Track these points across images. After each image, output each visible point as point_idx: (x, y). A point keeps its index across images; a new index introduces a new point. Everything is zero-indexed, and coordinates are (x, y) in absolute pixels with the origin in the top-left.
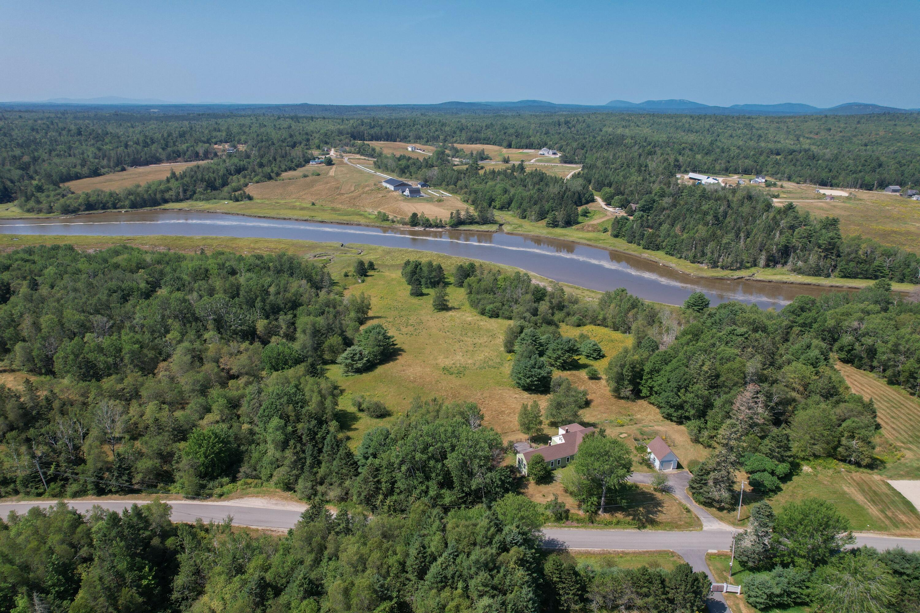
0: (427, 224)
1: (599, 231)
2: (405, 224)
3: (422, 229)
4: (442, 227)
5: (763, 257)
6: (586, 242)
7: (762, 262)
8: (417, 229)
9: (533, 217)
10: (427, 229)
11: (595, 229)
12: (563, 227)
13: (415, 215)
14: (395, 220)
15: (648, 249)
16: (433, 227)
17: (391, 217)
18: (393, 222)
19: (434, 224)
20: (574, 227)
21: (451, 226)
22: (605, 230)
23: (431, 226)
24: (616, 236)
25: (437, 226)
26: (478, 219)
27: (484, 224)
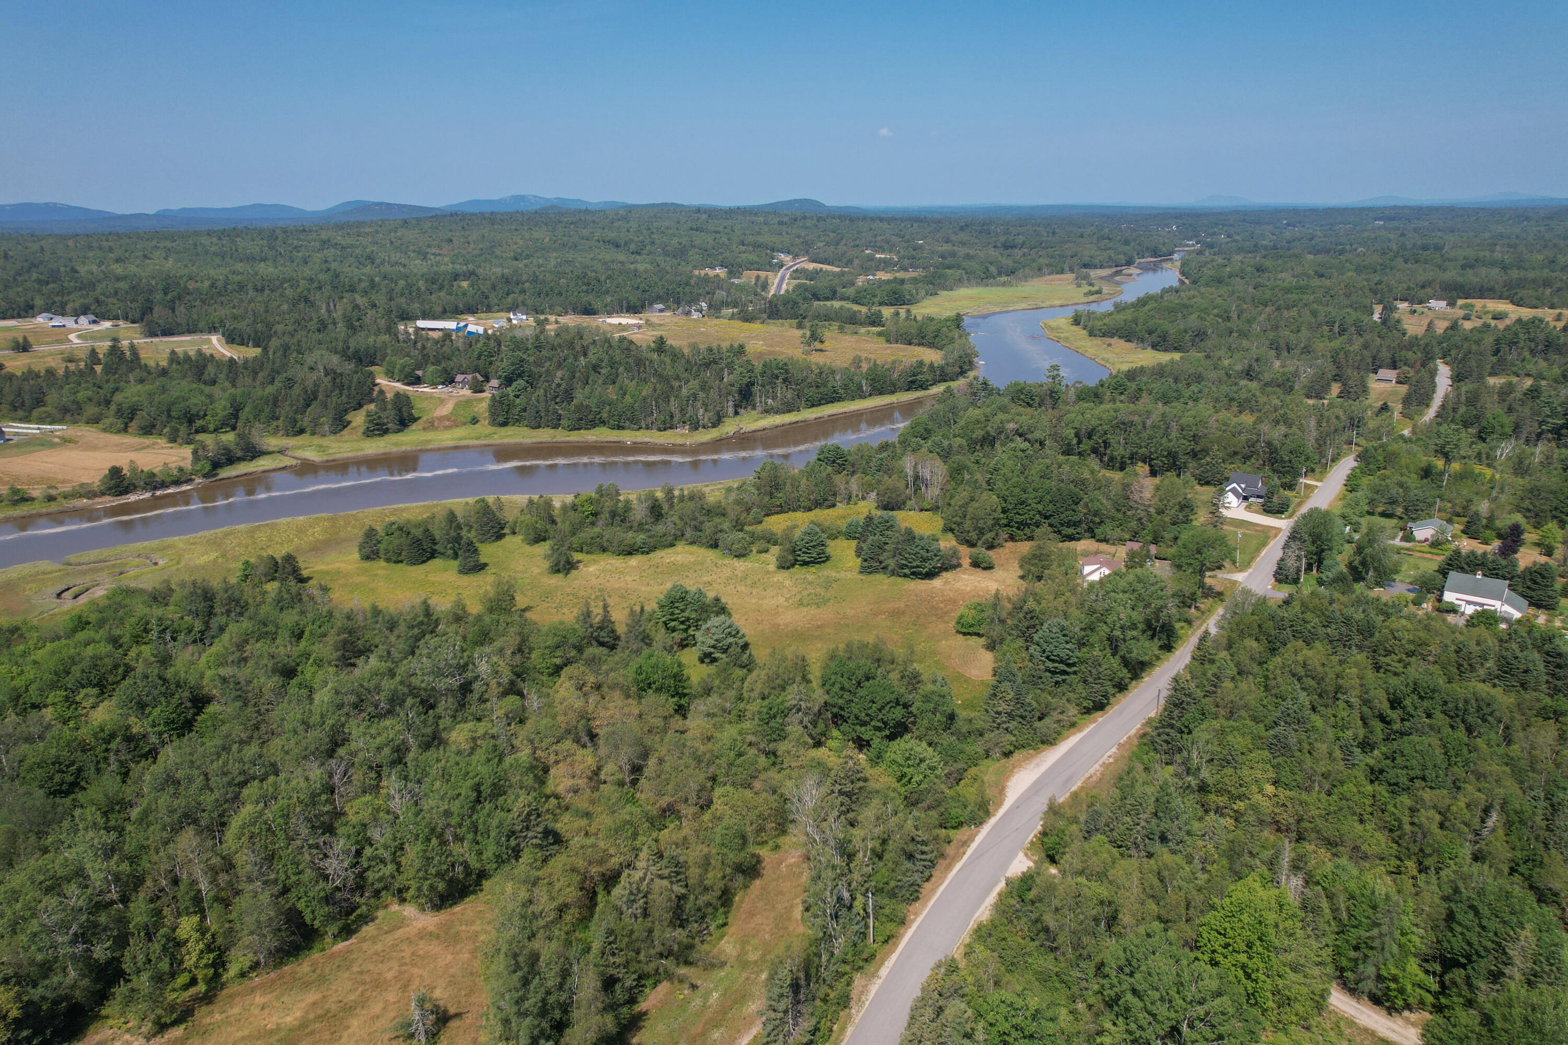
0: (153, 482)
1: (465, 424)
2: (92, 495)
3: (148, 495)
4: (189, 481)
5: (731, 403)
6: (476, 442)
7: (731, 410)
8: (133, 498)
9: (326, 428)
10: (158, 493)
11: (452, 422)
12: (398, 431)
13: (115, 472)
14: (53, 492)
15: (579, 429)
16: (168, 487)
17: (35, 493)
18: (51, 499)
19: (169, 479)
20: (414, 427)
21: (205, 476)
22: (475, 421)
23: (163, 485)
24: (504, 424)
25: (177, 483)
26: (239, 454)
27: (253, 458)
